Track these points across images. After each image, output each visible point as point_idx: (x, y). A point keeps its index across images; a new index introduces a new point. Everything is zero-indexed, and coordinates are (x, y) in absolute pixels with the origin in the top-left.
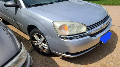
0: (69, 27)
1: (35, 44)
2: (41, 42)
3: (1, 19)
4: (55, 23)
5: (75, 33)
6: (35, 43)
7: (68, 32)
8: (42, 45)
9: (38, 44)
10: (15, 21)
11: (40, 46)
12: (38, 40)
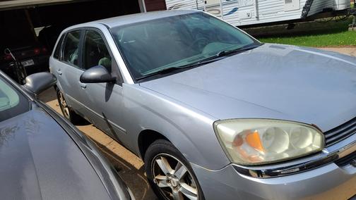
0: (264, 136)
1: (161, 185)
2: (177, 180)
3: (67, 109)
4: (221, 127)
5: (286, 156)
6: (158, 180)
7: (262, 153)
8: (180, 189)
9: (169, 185)
10: (106, 119)
11: (175, 192)
12: (169, 174)
